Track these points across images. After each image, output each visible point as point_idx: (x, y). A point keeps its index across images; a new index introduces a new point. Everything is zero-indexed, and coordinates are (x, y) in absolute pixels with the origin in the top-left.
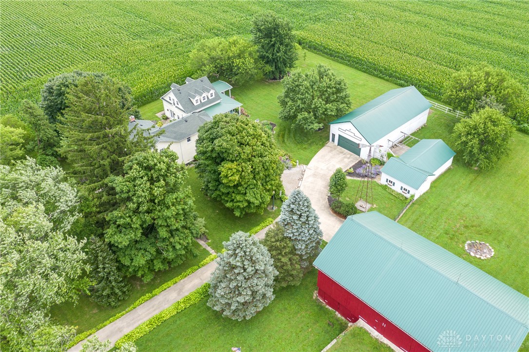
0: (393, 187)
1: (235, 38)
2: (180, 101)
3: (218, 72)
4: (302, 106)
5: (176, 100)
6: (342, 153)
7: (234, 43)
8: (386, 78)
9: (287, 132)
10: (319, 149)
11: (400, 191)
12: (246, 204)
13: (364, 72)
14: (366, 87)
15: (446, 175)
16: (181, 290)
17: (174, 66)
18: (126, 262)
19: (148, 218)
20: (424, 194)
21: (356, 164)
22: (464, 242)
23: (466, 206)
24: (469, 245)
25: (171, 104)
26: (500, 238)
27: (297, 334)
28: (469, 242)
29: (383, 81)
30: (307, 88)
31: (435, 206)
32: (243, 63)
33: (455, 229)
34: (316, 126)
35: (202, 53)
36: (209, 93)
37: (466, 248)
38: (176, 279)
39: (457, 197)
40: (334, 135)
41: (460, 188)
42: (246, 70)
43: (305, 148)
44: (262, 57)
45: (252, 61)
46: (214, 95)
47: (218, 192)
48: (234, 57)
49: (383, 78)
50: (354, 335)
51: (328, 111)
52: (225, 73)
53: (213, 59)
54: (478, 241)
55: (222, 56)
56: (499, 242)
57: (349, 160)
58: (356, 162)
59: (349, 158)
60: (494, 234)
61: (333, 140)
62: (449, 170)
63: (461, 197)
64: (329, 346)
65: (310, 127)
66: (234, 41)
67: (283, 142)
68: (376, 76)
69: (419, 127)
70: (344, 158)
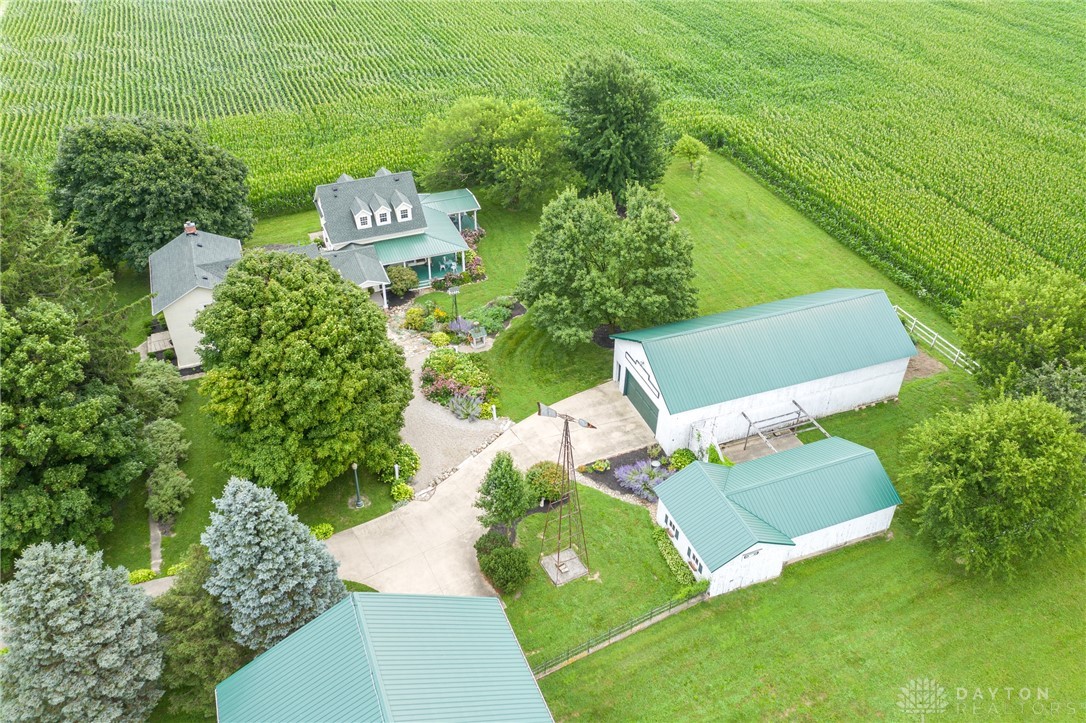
0: (675, 542)
6: (622, 414)
8: (872, 258)
9: (536, 333)
10: (578, 390)
11: (685, 558)
13: (831, 234)
14: (807, 270)
15: (855, 554)
20: (754, 587)
21: (633, 452)
29: (862, 264)
31: (759, 632)
39: (843, 627)
41: (871, 603)
42: (517, 174)
43: (547, 381)
49: (864, 257)
53: (456, 139)
55: (476, 135)
57: (625, 438)
58: (637, 448)
59: (627, 433)
61: (619, 379)
62: (876, 541)
63: (857, 631)
67: (510, 353)
68: (853, 249)
69: (867, 400)
70: (618, 429)
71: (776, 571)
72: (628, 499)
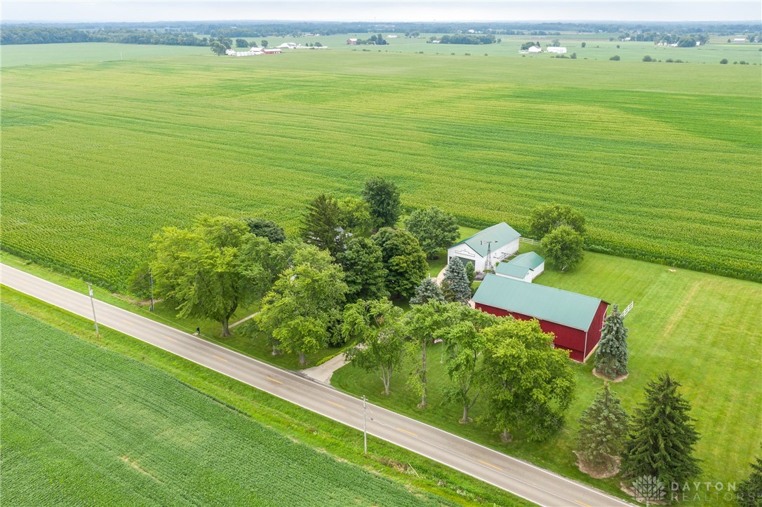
15: (542, 276)
32: (361, 216)
40: (451, 258)
42: (364, 220)
44: (375, 211)
51: (445, 238)
55: (345, 210)
61: (450, 262)
62: (543, 272)
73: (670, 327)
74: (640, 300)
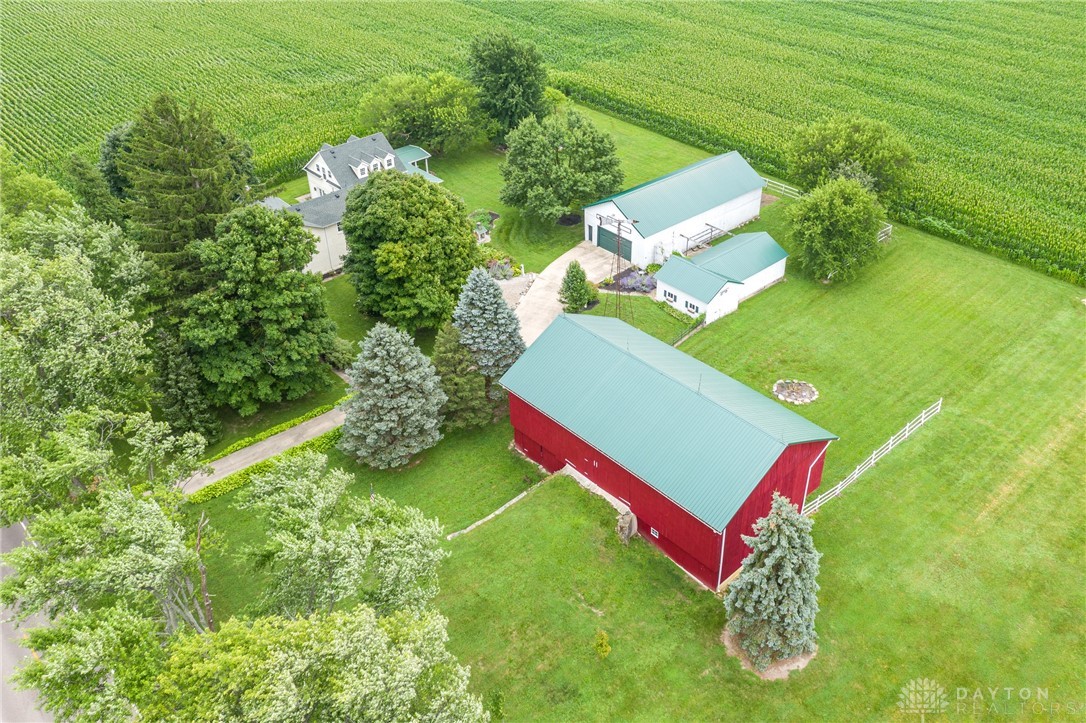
0: (674, 305)
1: (440, 74)
2: (333, 170)
3: (408, 131)
4: (535, 176)
5: (327, 169)
6: (602, 256)
7: (438, 83)
8: (708, 147)
9: (515, 226)
10: (565, 251)
11: (684, 310)
12: (414, 311)
13: (673, 138)
14: (670, 161)
15: (772, 291)
16: (300, 435)
17: (335, 123)
18: (213, 377)
19: (247, 306)
20: (727, 316)
21: (621, 272)
22: (773, 382)
23: (793, 333)
24: (781, 386)
25: (320, 177)
26: (834, 378)
27: (472, 491)
28: (781, 381)
30: (544, 146)
31: (739, 333)
32: (450, 114)
33: (764, 365)
34: (558, 210)
35: (381, 97)
36: (384, 158)
37: (775, 388)
38: (296, 421)
39: (780, 322)
40: (590, 227)
41: (790, 309)
42: (454, 125)
43: (542, 250)
44: (486, 107)
45: (465, 110)
46: (393, 162)
47: (373, 296)
48: (436, 104)
50: (553, 486)
51: (579, 184)
52: (420, 133)
53: (398, 107)
54: (796, 381)
55: (413, 102)
56: (832, 383)
57: (613, 267)
58: (622, 270)
59: (611, 264)
60: (825, 372)
61: (591, 239)
62: (779, 283)
63: (788, 322)
64: (514, 501)
65: (547, 213)
66: (439, 79)
67: (506, 240)
68: (693, 144)
69: (744, 221)
70: (605, 263)
71: (734, 307)
72: (633, 294)
73: (1007, 490)
74: (970, 390)
